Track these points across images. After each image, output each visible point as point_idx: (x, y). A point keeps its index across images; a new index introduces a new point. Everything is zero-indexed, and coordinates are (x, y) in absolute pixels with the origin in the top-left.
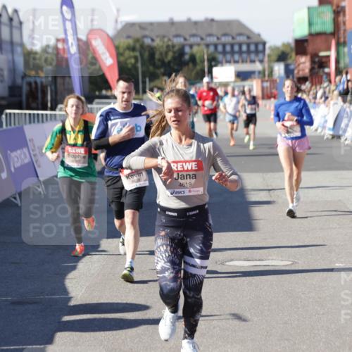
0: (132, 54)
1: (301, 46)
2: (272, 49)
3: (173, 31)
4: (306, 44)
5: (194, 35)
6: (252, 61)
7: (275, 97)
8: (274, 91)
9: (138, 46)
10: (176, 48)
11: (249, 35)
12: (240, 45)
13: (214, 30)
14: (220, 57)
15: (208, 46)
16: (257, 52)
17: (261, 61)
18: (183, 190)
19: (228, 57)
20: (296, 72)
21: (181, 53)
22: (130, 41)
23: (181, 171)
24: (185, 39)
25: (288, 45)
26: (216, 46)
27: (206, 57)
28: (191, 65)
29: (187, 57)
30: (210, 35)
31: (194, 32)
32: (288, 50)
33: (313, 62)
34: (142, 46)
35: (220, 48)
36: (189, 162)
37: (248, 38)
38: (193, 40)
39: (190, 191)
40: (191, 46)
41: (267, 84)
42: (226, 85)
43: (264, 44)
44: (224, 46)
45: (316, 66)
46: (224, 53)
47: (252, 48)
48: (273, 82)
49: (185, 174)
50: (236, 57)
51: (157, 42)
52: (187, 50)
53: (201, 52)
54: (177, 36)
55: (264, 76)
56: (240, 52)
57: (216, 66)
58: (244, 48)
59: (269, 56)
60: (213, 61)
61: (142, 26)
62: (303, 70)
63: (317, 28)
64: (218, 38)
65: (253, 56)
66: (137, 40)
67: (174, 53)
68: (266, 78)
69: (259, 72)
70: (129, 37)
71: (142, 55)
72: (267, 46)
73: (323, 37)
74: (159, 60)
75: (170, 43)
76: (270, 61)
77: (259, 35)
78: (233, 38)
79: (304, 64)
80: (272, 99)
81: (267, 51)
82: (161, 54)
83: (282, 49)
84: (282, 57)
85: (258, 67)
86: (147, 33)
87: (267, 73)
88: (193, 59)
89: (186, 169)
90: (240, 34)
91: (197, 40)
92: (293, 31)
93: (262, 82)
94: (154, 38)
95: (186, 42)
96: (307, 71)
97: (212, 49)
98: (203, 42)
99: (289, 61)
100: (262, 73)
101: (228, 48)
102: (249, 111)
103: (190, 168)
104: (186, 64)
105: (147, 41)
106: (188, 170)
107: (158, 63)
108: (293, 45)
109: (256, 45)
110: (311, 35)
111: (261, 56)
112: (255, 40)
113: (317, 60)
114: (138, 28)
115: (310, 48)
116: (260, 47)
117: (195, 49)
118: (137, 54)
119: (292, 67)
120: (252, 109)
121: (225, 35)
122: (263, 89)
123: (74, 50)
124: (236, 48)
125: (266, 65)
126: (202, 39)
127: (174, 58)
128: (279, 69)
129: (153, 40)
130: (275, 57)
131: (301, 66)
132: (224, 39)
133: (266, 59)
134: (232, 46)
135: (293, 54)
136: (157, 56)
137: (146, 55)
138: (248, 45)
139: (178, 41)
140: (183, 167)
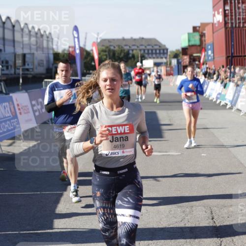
0: (105, 53)
1: (185, 51)
2: (171, 52)
3: (124, 43)
4: (187, 50)
5: (134, 45)
6: (162, 58)
7: (172, 75)
8: (172, 72)
9: (107, 50)
10: (126, 51)
11: (160, 45)
12: (156, 50)
13: (143, 43)
14: (146, 56)
15: (140, 50)
16: (164, 53)
17: (166, 58)
18: (117, 151)
19: (150, 56)
20: (182, 63)
21: (128, 53)
22: (104, 48)
23: (115, 134)
24: (130, 47)
25: (178, 50)
26: (144, 50)
27: (140, 55)
28: (133, 59)
29: (131, 55)
30: (142, 45)
31: (134, 43)
32: (178, 53)
33: (190, 58)
34: (110, 50)
35: (146, 51)
36: (122, 125)
37: (160, 47)
38: (133, 47)
39: (123, 152)
40: (133, 50)
41: (168, 69)
42: (149, 69)
43: (167, 50)
44: (148, 50)
45: (192, 60)
46: (148, 54)
47: (162, 51)
48: (171, 68)
49: (119, 136)
50: (154, 56)
51: (117, 48)
52: (131, 52)
53: (137, 53)
54: (126, 45)
55: (167, 65)
56: (156, 53)
57: (144, 60)
58: (158, 51)
59: (170, 55)
60: (143, 58)
61: (109, 41)
62: (186, 62)
63: (192, 43)
64: (145, 47)
65: (162, 55)
66: (107, 47)
67: (125, 53)
68: (168, 66)
69: (165, 63)
70: (103, 46)
71: (109, 54)
72: (169, 51)
73: (195, 47)
74: (117, 57)
75: (122, 49)
76: (170, 58)
77: (165, 46)
78: (152, 47)
79: (186, 59)
80: (171, 76)
81: (169, 53)
82: (118, 54)
83: (176, 52)
84: (176, 56)
85: (164, 60)
86: (112, 44)
87: (168, 64)
88: (133, 56)
89: (119, 132)
90: (156, 45)
91: (136, 47)
92: (181, 44)
93: (167, 67)
94: (115, 46)
95: (131, 48)
96: (187, 63)
97: (142, 52)
98: (138, 48)
99: (179, 58)
100: (166, 64)
101: (150, 52)
102: (156, 83)
103: (123, 132)
104: (130, 58)
105: (112, 48)
106: (121, 133)
107: (116, 58)
108: (181, 50)
109: (163, 50)
110: (189, 46)
111: (166, 55)
112: (163, 48)
113: (192, 57)
114: (107, 42)
115: (189, 52)
116: (165, 51)
117: (134, 52)
118: (107, 53)
119: (180, 61)
120: (158, 82)
121: (149, 45)
122: (167, 71)
123: (78, 51)
124: (154, 51)
125: (168, 60)
126: (138, 47)
127: (124, 56)
128: (174, 62)
129: (114, 47)
130: (172, 56)
131: (185, 61)
132: (148, 47)
133: (168, 57)
134: (152, 50)
135: (181, 55)
136: (116, 55)
137: (111, 54)
138: (160, 50)
139: (126, 48)
140: (117, 131)
